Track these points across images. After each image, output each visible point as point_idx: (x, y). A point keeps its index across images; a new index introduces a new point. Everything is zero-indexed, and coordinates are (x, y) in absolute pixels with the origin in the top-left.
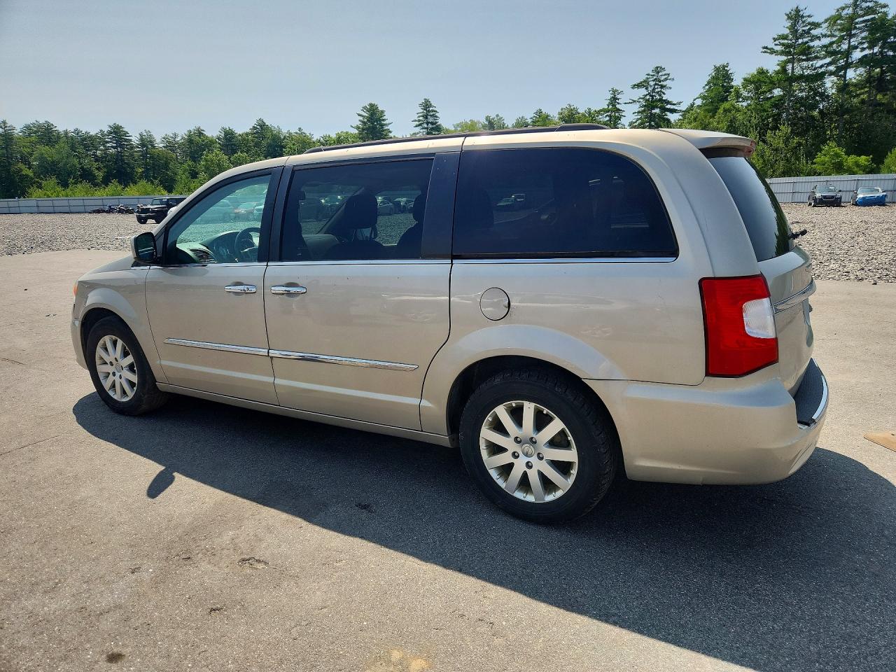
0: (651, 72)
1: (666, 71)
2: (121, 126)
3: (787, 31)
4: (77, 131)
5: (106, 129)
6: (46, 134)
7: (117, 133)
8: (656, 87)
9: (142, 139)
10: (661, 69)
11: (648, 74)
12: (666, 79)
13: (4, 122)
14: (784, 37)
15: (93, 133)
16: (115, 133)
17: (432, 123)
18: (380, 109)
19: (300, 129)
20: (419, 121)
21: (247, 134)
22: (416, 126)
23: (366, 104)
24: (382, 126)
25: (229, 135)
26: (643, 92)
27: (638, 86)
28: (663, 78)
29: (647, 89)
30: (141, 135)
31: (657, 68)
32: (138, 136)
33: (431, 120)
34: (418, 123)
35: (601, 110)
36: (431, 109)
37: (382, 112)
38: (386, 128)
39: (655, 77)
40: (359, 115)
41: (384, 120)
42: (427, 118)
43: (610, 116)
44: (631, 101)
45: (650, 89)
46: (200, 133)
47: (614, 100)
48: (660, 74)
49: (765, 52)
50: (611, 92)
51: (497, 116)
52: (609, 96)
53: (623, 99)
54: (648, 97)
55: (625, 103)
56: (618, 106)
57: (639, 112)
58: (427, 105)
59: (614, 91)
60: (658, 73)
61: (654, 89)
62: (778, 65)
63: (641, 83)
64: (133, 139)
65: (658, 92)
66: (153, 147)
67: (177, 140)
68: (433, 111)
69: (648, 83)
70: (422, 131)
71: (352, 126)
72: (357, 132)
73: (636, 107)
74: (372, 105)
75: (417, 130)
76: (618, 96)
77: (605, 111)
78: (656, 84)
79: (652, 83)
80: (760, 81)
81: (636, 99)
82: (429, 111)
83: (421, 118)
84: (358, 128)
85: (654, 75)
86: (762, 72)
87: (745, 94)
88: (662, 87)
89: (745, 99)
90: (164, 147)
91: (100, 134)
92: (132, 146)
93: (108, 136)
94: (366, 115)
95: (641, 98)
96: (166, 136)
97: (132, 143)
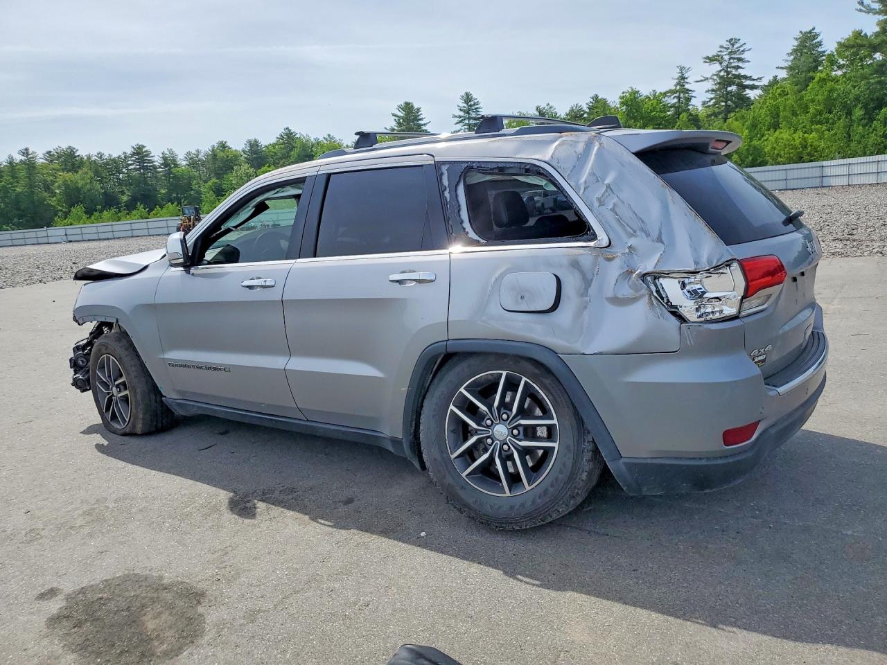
0: (726, 44)
1: (741, 42)
2: (144, 147)
4: (100, 155)
5: (129, 151)
6: (69, 160)
7: (140, 154)
8: (732, 61)
9: (165, 158)
10: (737, 40)
11: (721, 47)
12: (743, 51)
13: (27, 149)
15: (115, 155)
16: (138, 154)
17: (475, 119)
18: (416, 106)
19: (329, 135)
20: (460, 117)
21: (274, 145)
22: (457, 123)
23: (402, 103)
24: (420, 126)
25: (254, 145)
26: (716, 67)
27: (710, 60)
28: (740, 50)
29: (721, 63)
30: (163, 153)
31: (731, 40)
32: (161, 155)
33: (473, 115)
34: (457, 120)
35: (667, 92)
36: (472, 103)
37: (418, 110)
38: (424, 128)
39: (729, 51)
40: (394, 115)
41: (420, 120)
42: (468, 113)
43: (679, 98)
44: (703, 79)
45: (725, 64)
46: (223, 146)
47: (683, 78)
48: (735, 46)
49: (861, 10)
50: (678, 70)
51: (548, 105)
52: (677, 75)
53: (692, 77)
54: (722, 73)
55: (696, 82)
56: (687, 86)
57: (713, 90)
58: (468, 98)
59: (682, 69)
60: (733, 45)
61: (730, 63)
62: (878, 24)
63: (714, 56)
64: (156, 159)
65: (734, 67)
66: (176, 166)
67: (200, 156)
68: (475, 104)
69: (722, 58)
70: (463, 128)
71: (386, 128)
73: (710, 85)
74: (407, 104)
75: (458, 127)
76: (686, 75)
77: (672, 92)
78: (730, 59)
79: (726, 58)
80: (857, 46)
81: (709, 76)
82: (471, 106)
83: (462, 114)
85: (728, 48)
86: (858, 34)
87: (841, 62)
88: (740, 60)
89: (841, 67)
90: (187, 164)
91: (122, 157)
92: (155, 167)
93: (131, 157)
94: (402, 115)
95: (714, 75)
96: (189, 153)
97: (155, 163)
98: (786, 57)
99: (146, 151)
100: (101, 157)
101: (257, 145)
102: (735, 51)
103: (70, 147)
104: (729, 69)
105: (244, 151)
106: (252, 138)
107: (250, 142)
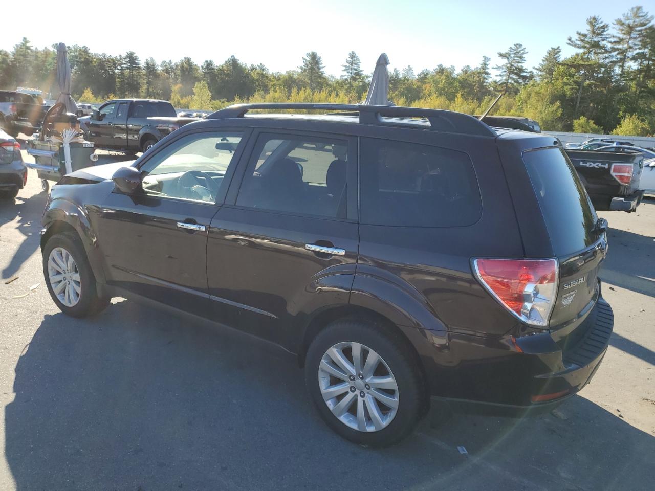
0: (513, 47)
1: (523, 47)
2: (134, 53)
3: (586, 33)
4: (104, 55)
5: (124, 55)
7: (131, 58)
8: (516, 58)
9: (147, 64)
10: (520, 45)
11: (511, 48)
12: (523, 53)
14: (585, 36)
15: (113, 56)
17: (356, 70)
18: (319, 55)
19: (261, 64)
20: (346, 66)
21: (223, 66)
22: (344, 70)
23: (310, 52)
24: (319, 68)
25: (209, 65)
26: (505, 61)
27: (503, 56)
28: (522, 52)
29: (508, 59)
30: (147, 60)
31: (517, 44)
32: (145, 61)
33: (355, 66)
34: (344, 68)
35: (475, 72)
36: (355, 59)
37: (320, 58)
38: (321, 70)
39: (515, 52)
40: (304, 59)
41: (320, 64)
42: (352, 65)
44: (496, 67)
45: (511, 60)
46: (188, 61)
47: (485, 64)
48: (519, 50)
50: (483, 59)
52: (482, 62)
53: (491, 64)
54: (509, 65)
55: (493, 68)
56: (487, 70)
57: (501, 75)
58: (353, 56)
59: (485, 58)
60: (518, 48)
61: (514, 59)
63: (505, 54)
64: (141, 63)
65: (516, 62)
66: (155, 69)
67: (172, 65)
69: (510, 55)
70: (348, 74)
72: (300, 70)
73: (500, 71)
74: (313, 53)
75: (345, 73)
76: (488, 63)
77: (477, 72)
78: (514, 57)
79: (512, 56)
81: (501, 65)
82: (354, 61)
83: (348, 65)
84: (301, 68)
85: (515, 50)
88: (521, 58)
90: (162, 70)
91: (119, 58)
92: (139, 68)
93: (125, 59)
94: (309, 59)
95: (504, 65)
96: (164, 62)
97: (140, 66)
98: (542, 63)
99: (136, 57)
100: (104, 57)
101: (212, 65)
102: (518, 52)
103: (84, 46)
104: (513, 64)
105: (202, 67)
106: (208, 59)
107: (207, 62)
